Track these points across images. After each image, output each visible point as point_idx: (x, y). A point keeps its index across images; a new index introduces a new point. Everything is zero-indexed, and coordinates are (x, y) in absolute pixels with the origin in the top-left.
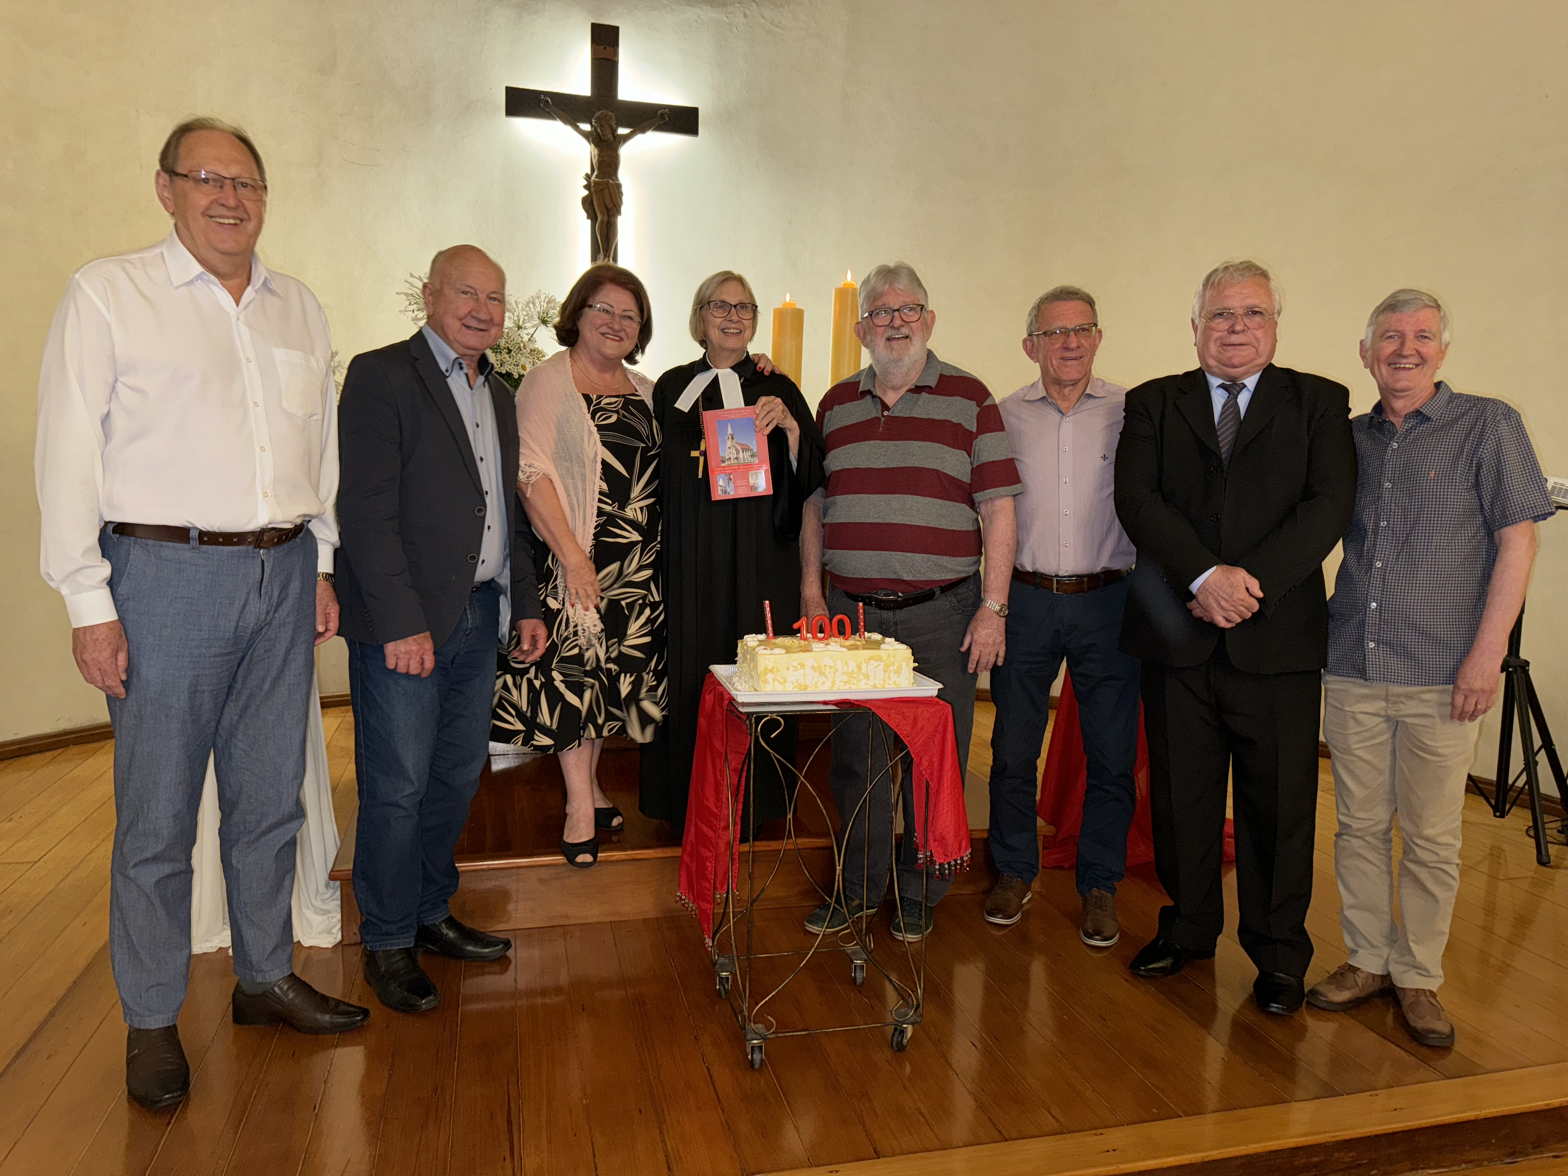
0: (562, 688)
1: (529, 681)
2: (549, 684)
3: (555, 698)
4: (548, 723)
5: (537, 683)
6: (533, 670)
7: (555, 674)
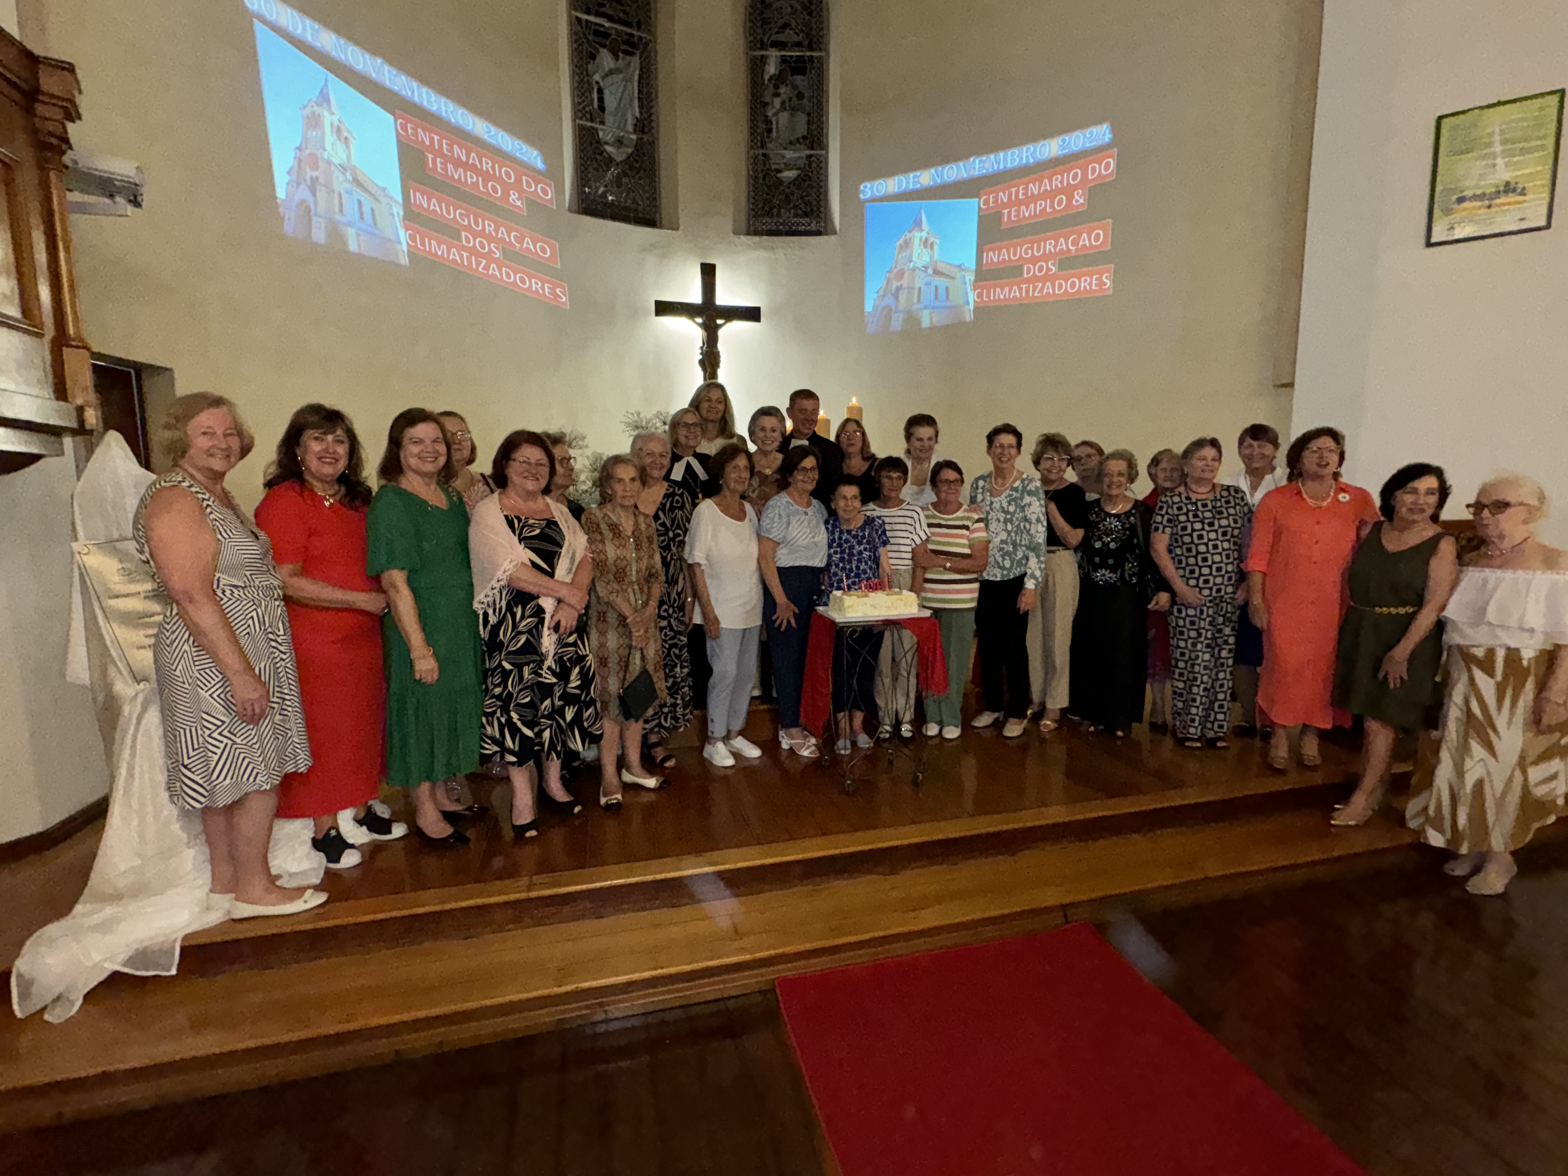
0: (519, 724)
1: (498, 719)
2: (510, 719)
3: (515, 731)
4: (512, 746)
5: (503, 720)
6: (499, 711)
7: (513, 714)
